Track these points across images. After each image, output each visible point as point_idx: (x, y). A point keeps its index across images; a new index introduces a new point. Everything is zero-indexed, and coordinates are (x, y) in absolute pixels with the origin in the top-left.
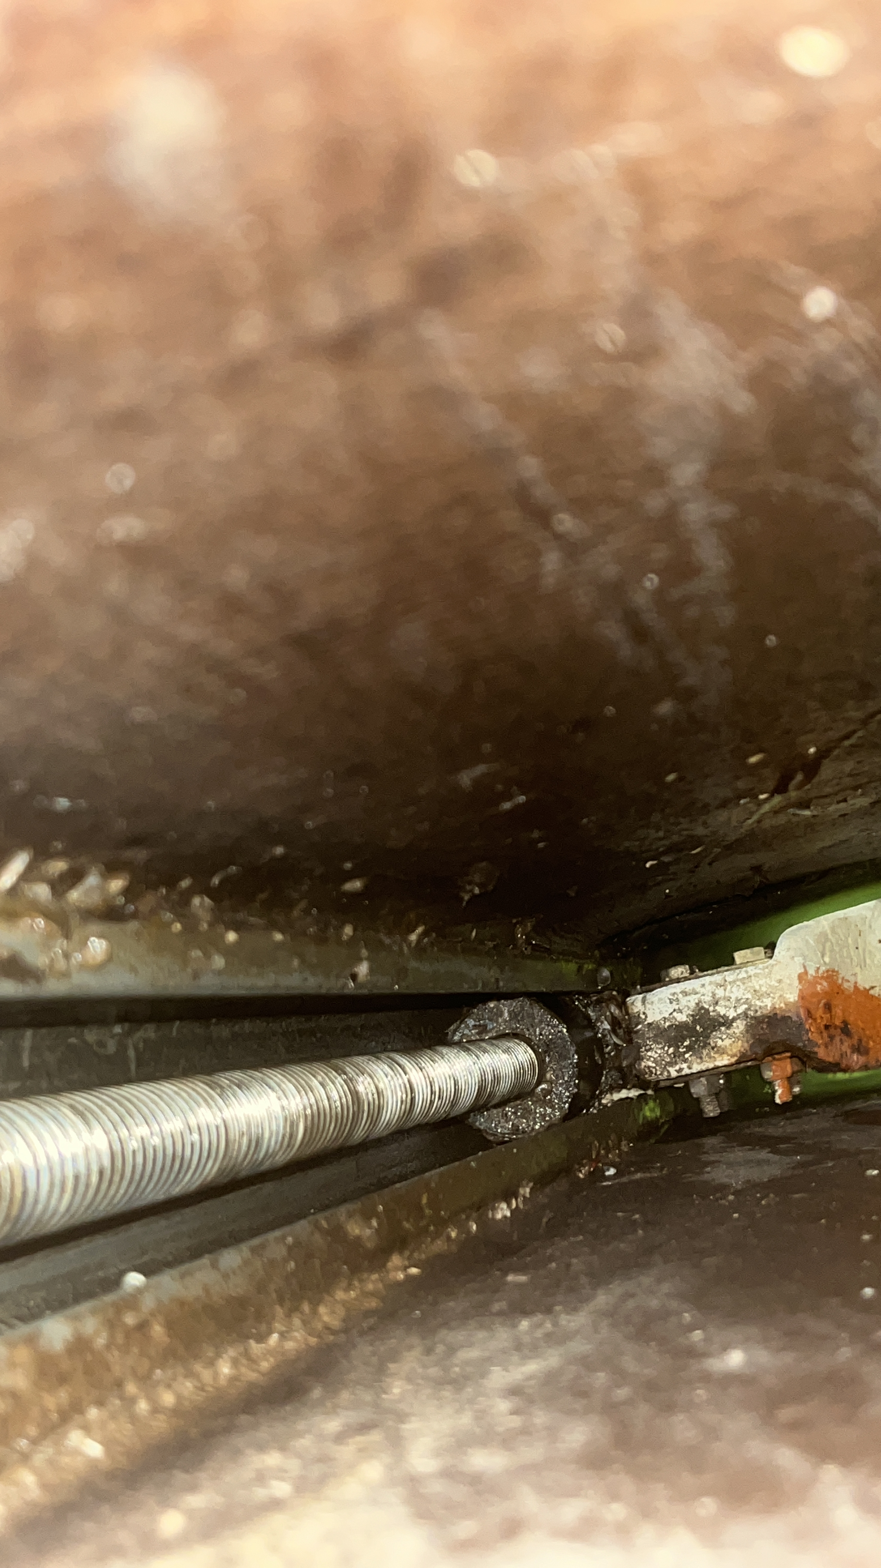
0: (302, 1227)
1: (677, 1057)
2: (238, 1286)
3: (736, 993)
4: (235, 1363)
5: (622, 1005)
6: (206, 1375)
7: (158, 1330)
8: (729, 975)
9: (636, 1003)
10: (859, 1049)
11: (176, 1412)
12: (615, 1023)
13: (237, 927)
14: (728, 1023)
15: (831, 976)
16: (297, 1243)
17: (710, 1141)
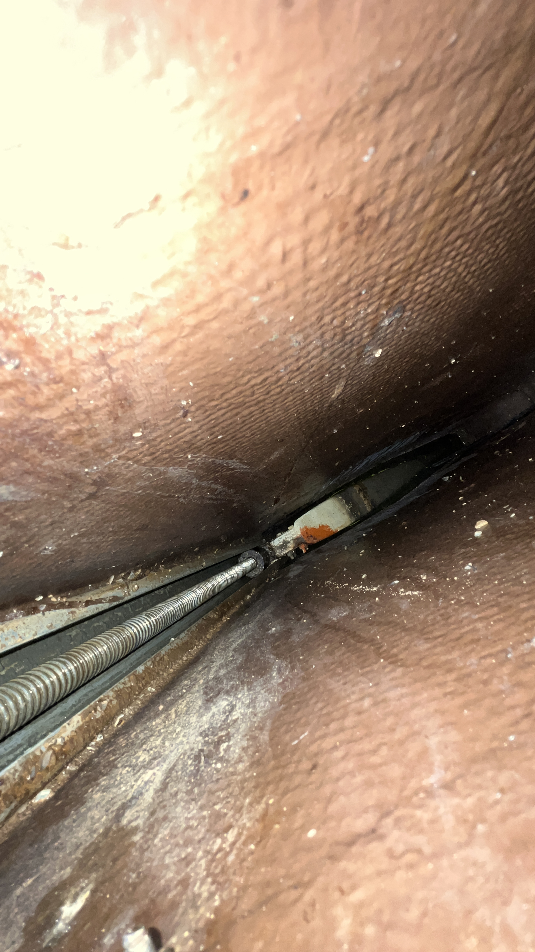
0: (200, 621)
1: (282, 551)
2: (186, 639)
3: (289, 536)
4: (187, 656)
5: (270, 544)
6: (180, 662)
7: (166, 657)
8: (287, 533)
9: (272, 543)
10: (315, 539)
11: (174, 673)
12: (269, 548)
13: (171, 568)
14: (289, 542)
15: (306, 527)
16: (199, 624)
17: (292, 565)
